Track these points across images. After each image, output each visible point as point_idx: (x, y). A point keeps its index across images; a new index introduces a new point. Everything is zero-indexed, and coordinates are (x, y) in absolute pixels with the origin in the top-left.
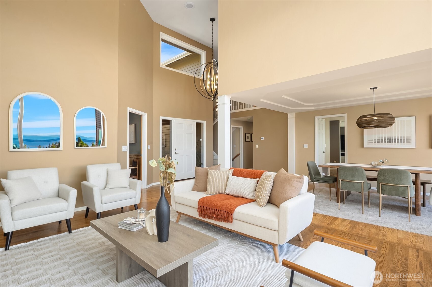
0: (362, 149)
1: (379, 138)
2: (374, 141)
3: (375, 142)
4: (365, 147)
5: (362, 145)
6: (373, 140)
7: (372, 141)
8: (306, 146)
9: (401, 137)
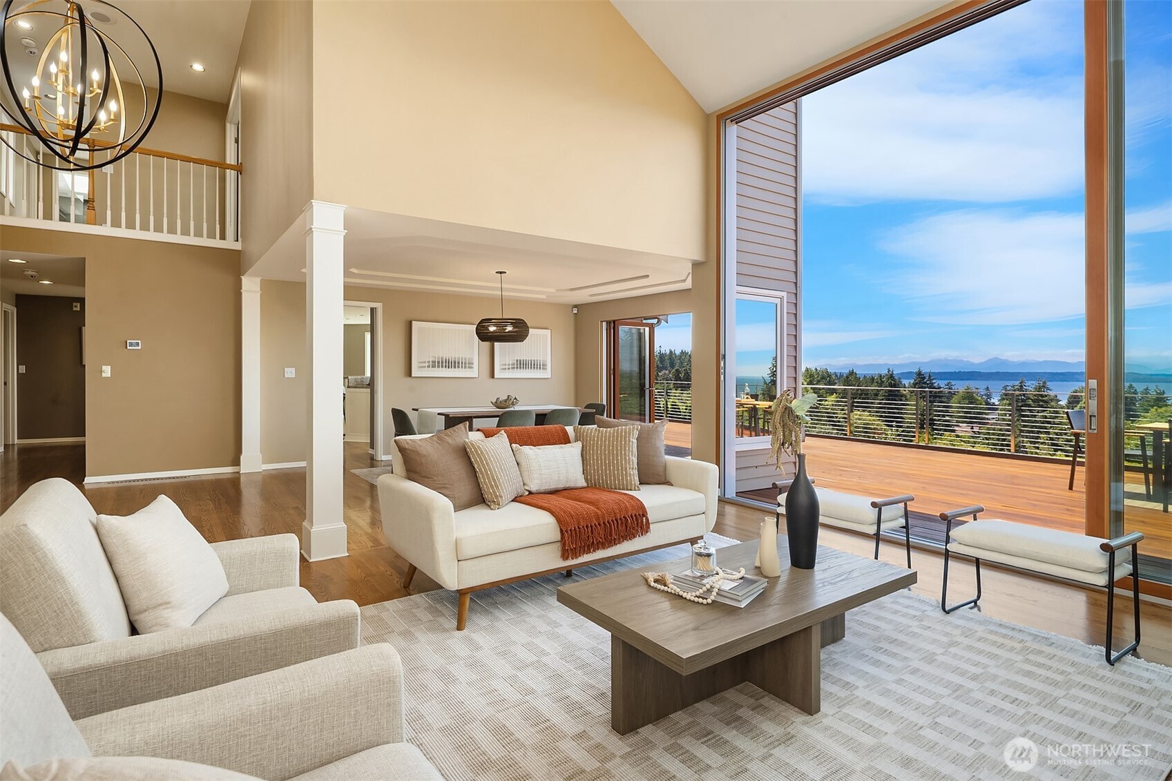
0: (409, 379)
1: (434, 360)
2: (427, 364)
3: (429, 367)
4: (413, 375)
5: (409, 373)
6: (425, 362)
7: (424, 365)
8: (290, 373)
9: (459, 358)
